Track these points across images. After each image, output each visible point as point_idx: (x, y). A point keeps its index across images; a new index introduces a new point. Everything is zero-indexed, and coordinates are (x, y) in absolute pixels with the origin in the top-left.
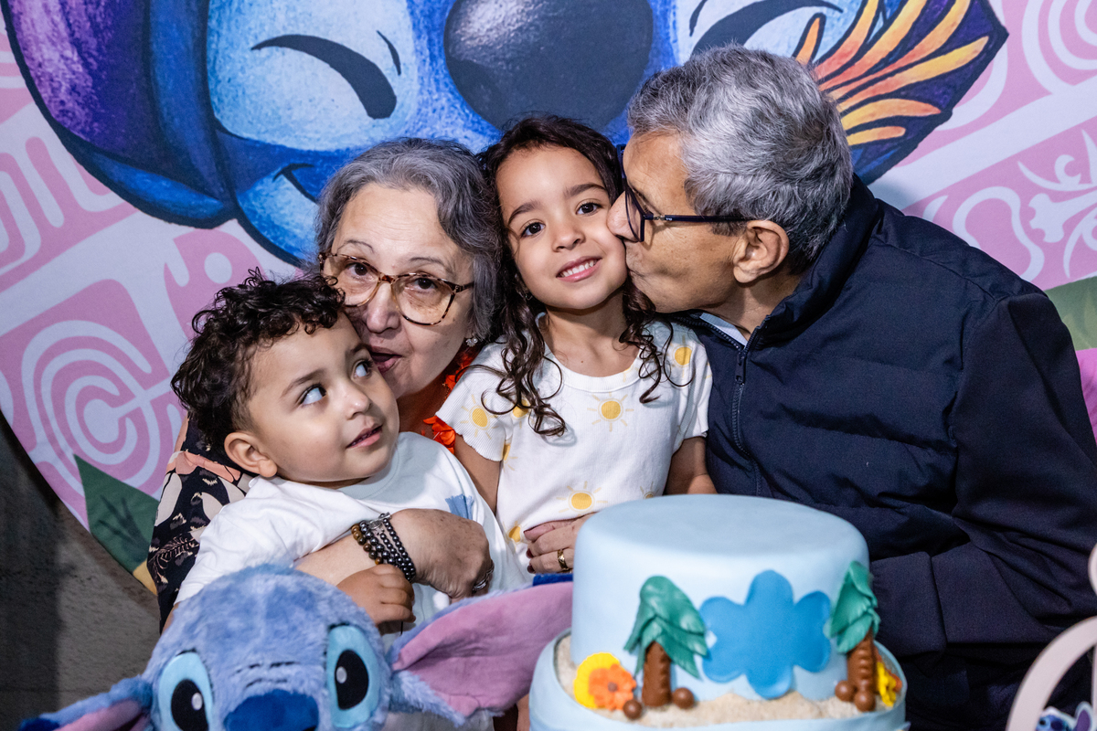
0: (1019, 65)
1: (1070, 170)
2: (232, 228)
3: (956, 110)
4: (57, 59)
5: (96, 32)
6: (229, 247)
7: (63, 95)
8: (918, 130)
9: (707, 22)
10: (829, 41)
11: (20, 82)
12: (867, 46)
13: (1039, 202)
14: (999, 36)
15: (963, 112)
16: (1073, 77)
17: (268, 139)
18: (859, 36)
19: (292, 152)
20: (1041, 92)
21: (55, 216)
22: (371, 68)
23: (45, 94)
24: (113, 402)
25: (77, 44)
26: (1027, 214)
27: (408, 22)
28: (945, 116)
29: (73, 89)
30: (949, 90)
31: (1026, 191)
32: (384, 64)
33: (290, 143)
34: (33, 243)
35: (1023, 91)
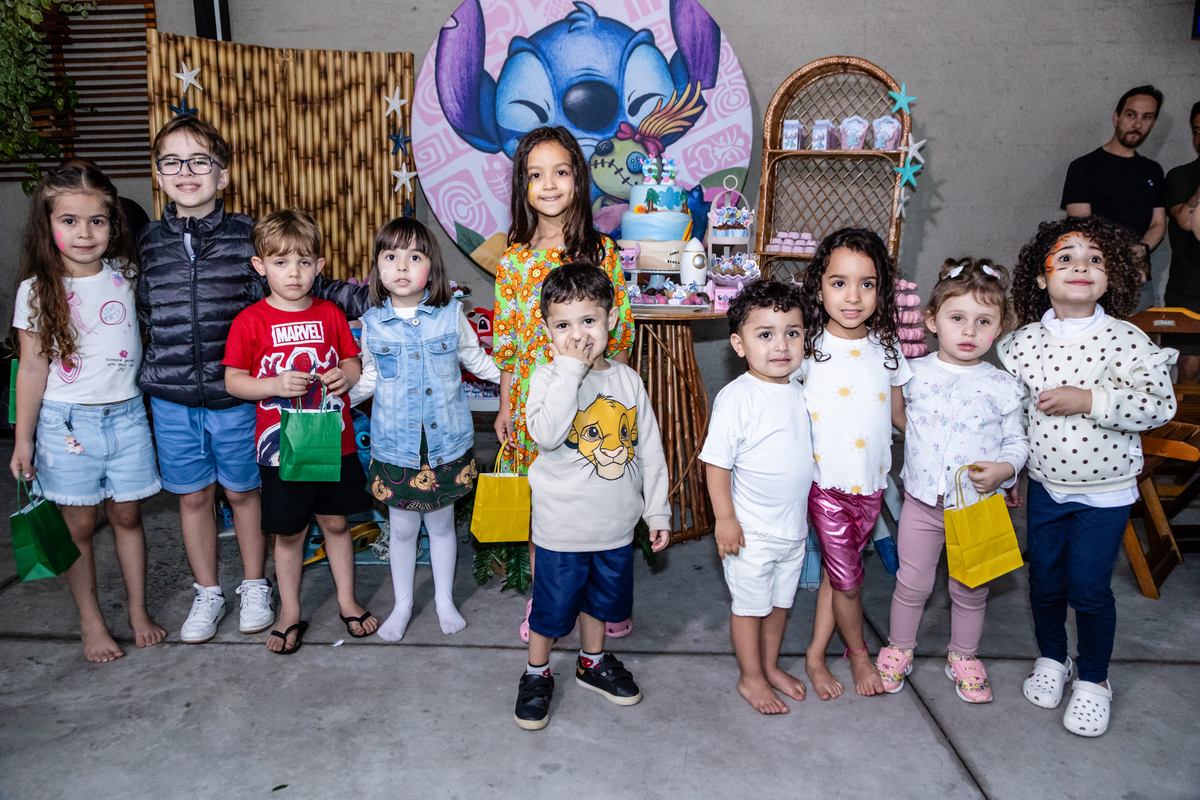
0: (710, 113)
1: (724, 140)
2: (501, 154)
3: (696, 124)
4: (453, 106)
5: (464, 98)
6: (500, 159)
7: (454, 116)
8: (686, 129)
9: (632, 99)
10: (664, 105)
11: (441, 113)
12: (673, 106)
13: (716, 149)
14: (705, 105)
15: (698, 124)
16: (724, 117)
17: (513, 129)
18: (671, 104)
19: (519, 133)
20: (715, 120)
21: (450, 151)
22: (542, 109)
23: (449, 116)
24: (466, 204)
25: (459, 102)
26: (713, 151)
27: (552, 97)
28: (693, 125)
29: (457, 114)
30: (694, 119)
31: (713, 146)
32: (545, 108)
33: (518, 130)
34: (444, 158)
35: (711, 120)
